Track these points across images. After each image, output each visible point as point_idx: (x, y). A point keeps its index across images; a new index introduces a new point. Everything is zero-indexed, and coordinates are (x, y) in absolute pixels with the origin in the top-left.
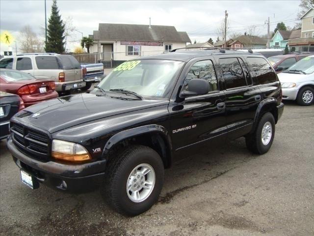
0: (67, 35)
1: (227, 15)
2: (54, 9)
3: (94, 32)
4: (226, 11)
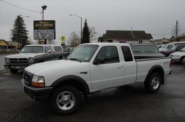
0: (92, 36)
1: (177, 23)
2: (86, 24)
3: (104, 34)
4: (177, 21)
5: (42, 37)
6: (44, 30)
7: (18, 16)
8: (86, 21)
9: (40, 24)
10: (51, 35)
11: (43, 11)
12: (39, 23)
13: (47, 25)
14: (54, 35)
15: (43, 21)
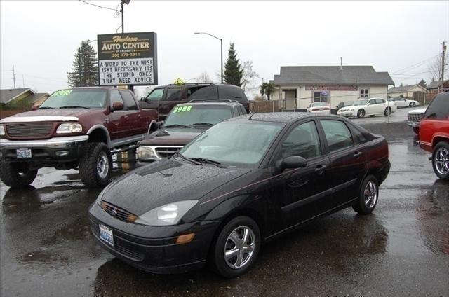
0: (246, 81)
1: (445, 47)
2: (232, 53)
3: (275, 76)
4: (444, 43)
5: (120, 80)
6: (126, 60)
7: (83, 42)
8: (232, 45)
9: (116, 43)
10: (144, 74)
11: (122, 7)
12: (113, 40)
13: (134, 46)
14: (152, 73)
15: (123, 35)
